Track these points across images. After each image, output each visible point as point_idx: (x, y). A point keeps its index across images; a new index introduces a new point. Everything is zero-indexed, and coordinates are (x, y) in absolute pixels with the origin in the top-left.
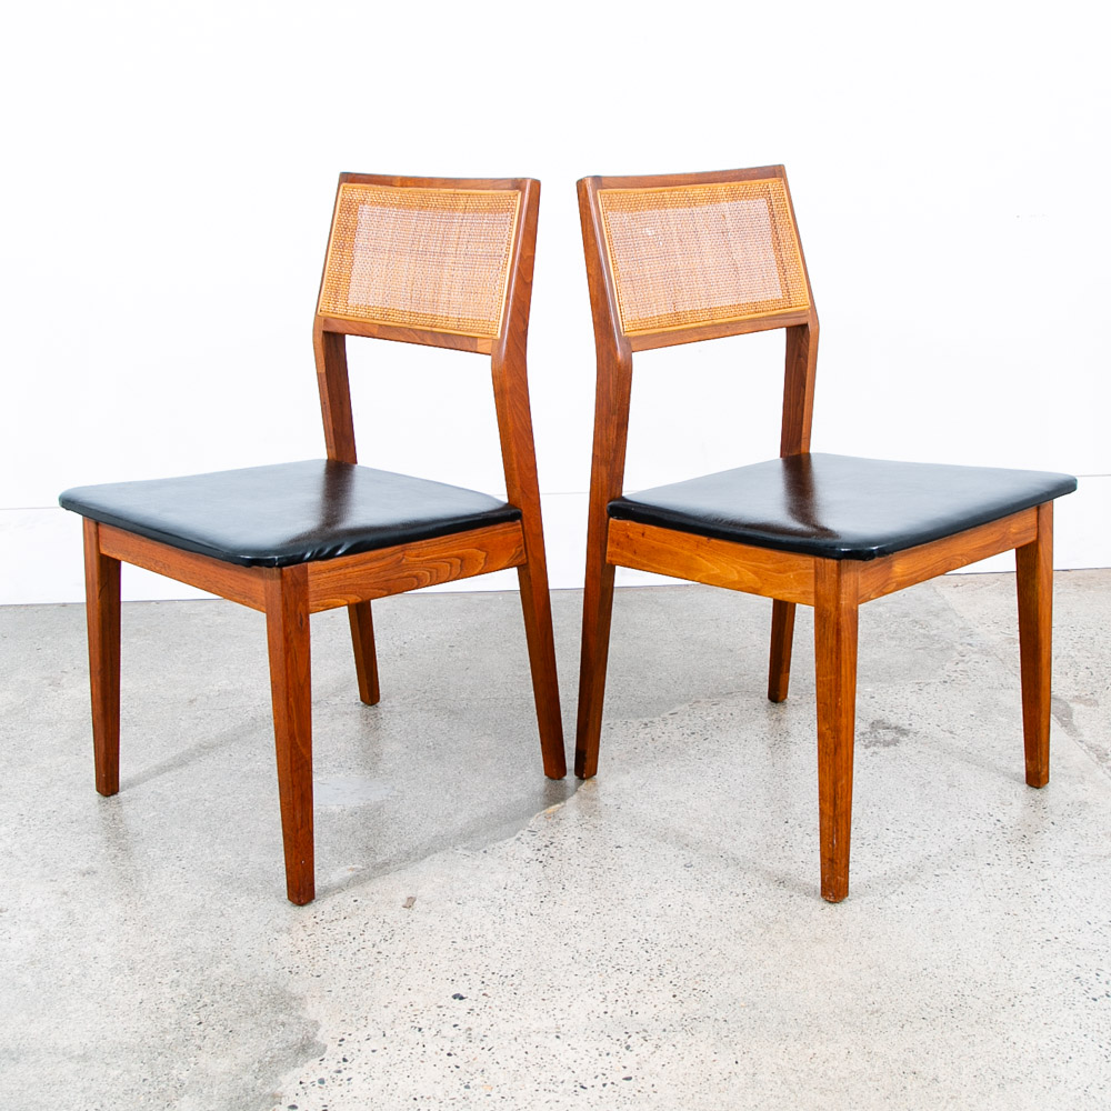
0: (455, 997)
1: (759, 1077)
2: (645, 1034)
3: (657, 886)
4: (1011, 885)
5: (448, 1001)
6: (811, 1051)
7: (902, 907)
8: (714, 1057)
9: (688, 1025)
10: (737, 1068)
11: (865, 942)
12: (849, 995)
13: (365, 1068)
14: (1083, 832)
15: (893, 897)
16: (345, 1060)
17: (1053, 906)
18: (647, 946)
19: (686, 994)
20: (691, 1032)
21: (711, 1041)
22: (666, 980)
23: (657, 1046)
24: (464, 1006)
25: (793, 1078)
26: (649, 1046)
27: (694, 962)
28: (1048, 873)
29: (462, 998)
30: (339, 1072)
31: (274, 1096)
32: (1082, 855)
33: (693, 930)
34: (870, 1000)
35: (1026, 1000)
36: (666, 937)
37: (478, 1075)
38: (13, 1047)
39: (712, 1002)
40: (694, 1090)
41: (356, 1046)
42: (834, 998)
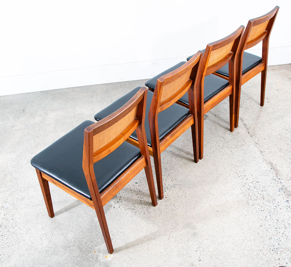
0: (136, 183)
1: (186, 196)
2: (167, 188)
3: (166, 156)
4: (226, 153)
5: (135, 184)
6: (194, 190)
7: (208, 158)
8: (179, 192)
9: (174, 186)
10: (183, 194)
11: (202, 166)
12: (200, 178)
13: (124, 199)
14: (238, 140)
15: (206, 156)
16: (120, 197)
17: (233, 157)
18: (166, 170)
19: (173, 180)
20: (175, 187)
21: (178, 189)
22: (170, 177)
23: (170, 191)
24: (137, 185)
25: (192, 195)
26: (168, 191)
27: (174, 173)
28: (232, 150)
29: (137, 183)
30: (120, 200)
31: (111, 205)
32: (238, 145)
33: (173, 166)
34: (203, 179)
35: (228, 177)
36: (169, 168)
37: (142, 198)
38: (66, 200)
39: (178, 181)
40: (176, 199)
41: (122, 194)
42: (197, 179)
